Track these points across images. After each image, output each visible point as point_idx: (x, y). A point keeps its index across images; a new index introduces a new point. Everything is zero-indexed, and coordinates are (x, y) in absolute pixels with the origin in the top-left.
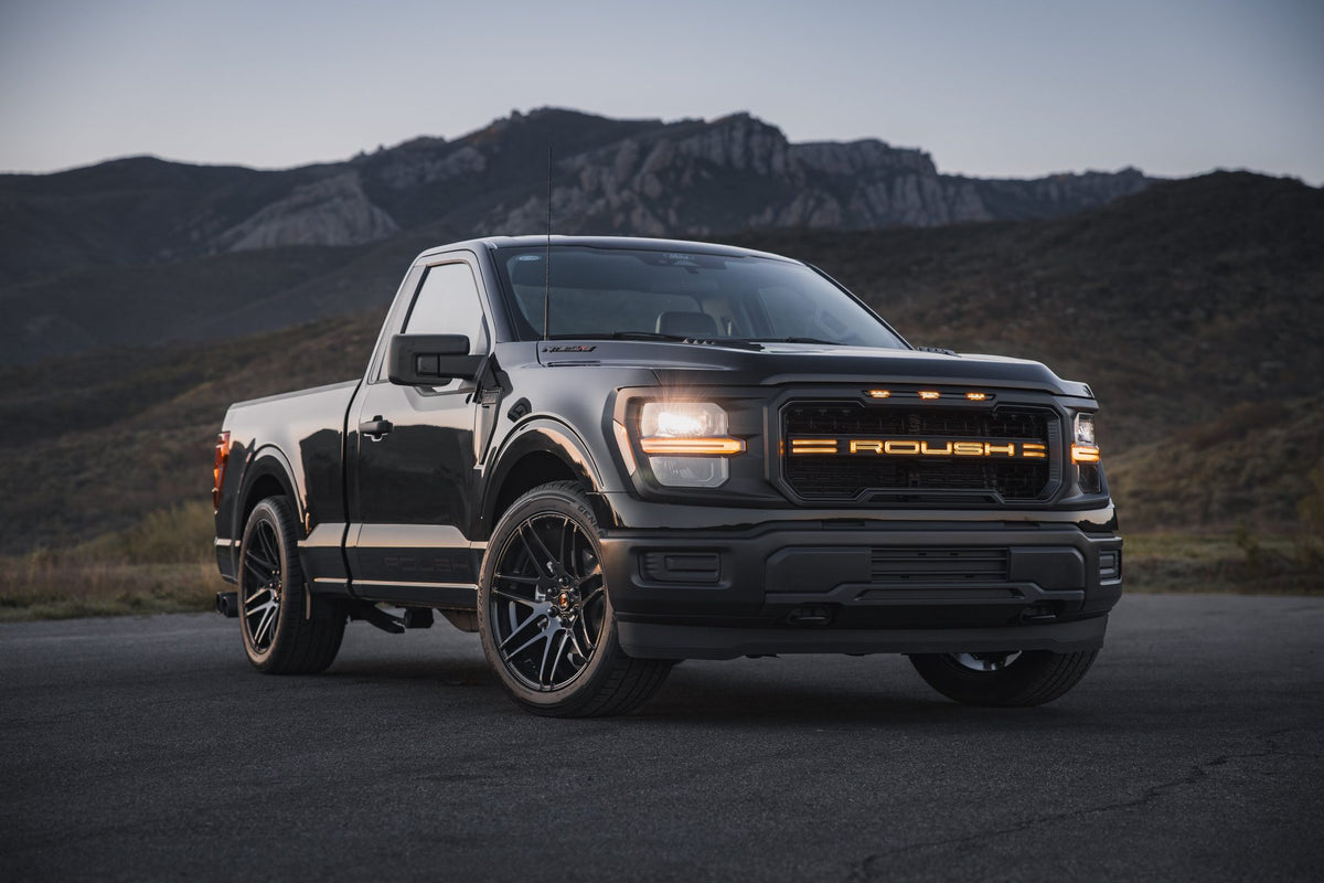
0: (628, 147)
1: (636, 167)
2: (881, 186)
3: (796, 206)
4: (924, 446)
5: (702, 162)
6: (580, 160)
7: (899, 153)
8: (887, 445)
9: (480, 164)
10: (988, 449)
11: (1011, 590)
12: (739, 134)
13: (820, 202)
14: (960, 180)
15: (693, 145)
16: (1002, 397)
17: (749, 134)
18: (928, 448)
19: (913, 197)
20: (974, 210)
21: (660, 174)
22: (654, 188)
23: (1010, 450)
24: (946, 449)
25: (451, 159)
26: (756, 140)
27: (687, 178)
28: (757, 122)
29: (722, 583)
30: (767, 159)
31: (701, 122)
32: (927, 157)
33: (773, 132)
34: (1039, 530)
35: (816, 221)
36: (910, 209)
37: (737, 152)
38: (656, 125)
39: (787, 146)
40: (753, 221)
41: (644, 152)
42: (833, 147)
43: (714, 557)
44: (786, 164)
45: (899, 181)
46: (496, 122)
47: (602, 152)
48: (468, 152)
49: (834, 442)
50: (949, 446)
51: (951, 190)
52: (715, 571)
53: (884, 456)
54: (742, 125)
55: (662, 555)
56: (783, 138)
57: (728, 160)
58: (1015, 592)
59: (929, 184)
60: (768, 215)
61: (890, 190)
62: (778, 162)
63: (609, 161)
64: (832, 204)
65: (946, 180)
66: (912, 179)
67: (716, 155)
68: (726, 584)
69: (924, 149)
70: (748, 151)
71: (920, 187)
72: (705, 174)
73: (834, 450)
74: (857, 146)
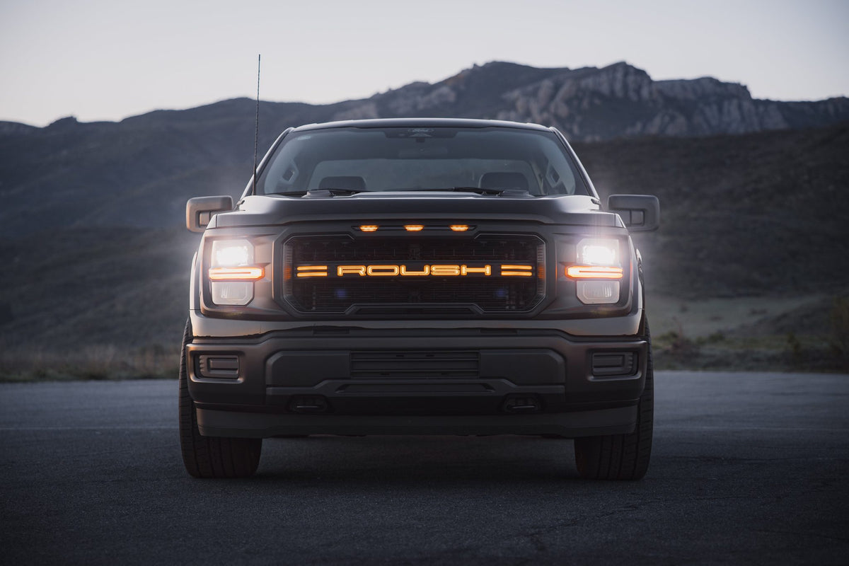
0: (547, 84)
1: (552, 97)
2: (715, 107)
3: (657, 121)
4: (403, 268)
5: (596, 93)
6: (516, 94)
7: (726, 85)
8: (370, 269)
9: (452, 97)
10: (465, 270)
11: (484, 385)
12: (619, 75)
13: (673, 118)
14: (767, 102)
15: (589, 82)
16: (482, 227)
17: (626, 74)
18: (407, 270)
19: (736, 114)
20: (776, 122)
21: (568, 102)
22: (563, 111)
23: (487, 270)
24: (423, 270)
25: (434, 95)
26: (631, 79)
27: (585, 104)
28: (631, 67)
29: (239, 379)
30: (638, 91)
31: (595, 68)
32: (745, 88)
33: (641, 73)
34: (517, 336)
35: (671, 131)
36: (733, 121)
37: (618, 87)
38: (565, 71)
39: (651, 82)
40: (629, 131)
41: (557, 88)
42: (682, 83)
43: (235, 358)
44: (651, 93)
45: (726, 104)
46: (463, 71)
47: (530, 88)
48: (445, 90)
49: (325, 268)
50: (427, 269)
51: (761, 109)
52: (236, 369)
53: (367, 277)
54: (623, 69)
55: (206, 357)
56: (648, 77)
57: (612, 92)
58: (487, 387)
59: (746, 105)
60: (639, 126)
61: (720, 110)
62: (645, 92)
63: (534, 94)
64: (681, 120)
65: (758, 102)
66: (735, 102)
67: (605, 89)
68: (241, 380)
69: (743, 83)
70: (625, 86)
71: (740, 107)
72: (597, 101)
73: (325, 274)
74: (698, 81)
